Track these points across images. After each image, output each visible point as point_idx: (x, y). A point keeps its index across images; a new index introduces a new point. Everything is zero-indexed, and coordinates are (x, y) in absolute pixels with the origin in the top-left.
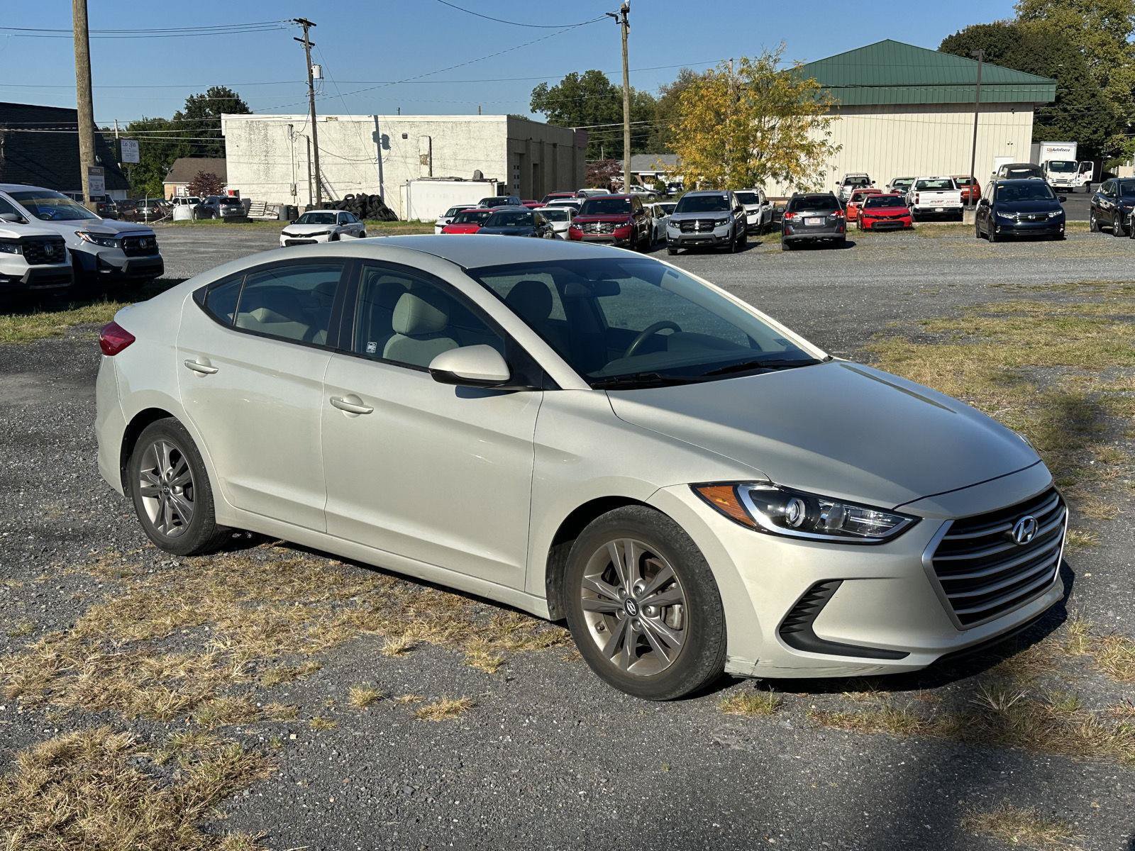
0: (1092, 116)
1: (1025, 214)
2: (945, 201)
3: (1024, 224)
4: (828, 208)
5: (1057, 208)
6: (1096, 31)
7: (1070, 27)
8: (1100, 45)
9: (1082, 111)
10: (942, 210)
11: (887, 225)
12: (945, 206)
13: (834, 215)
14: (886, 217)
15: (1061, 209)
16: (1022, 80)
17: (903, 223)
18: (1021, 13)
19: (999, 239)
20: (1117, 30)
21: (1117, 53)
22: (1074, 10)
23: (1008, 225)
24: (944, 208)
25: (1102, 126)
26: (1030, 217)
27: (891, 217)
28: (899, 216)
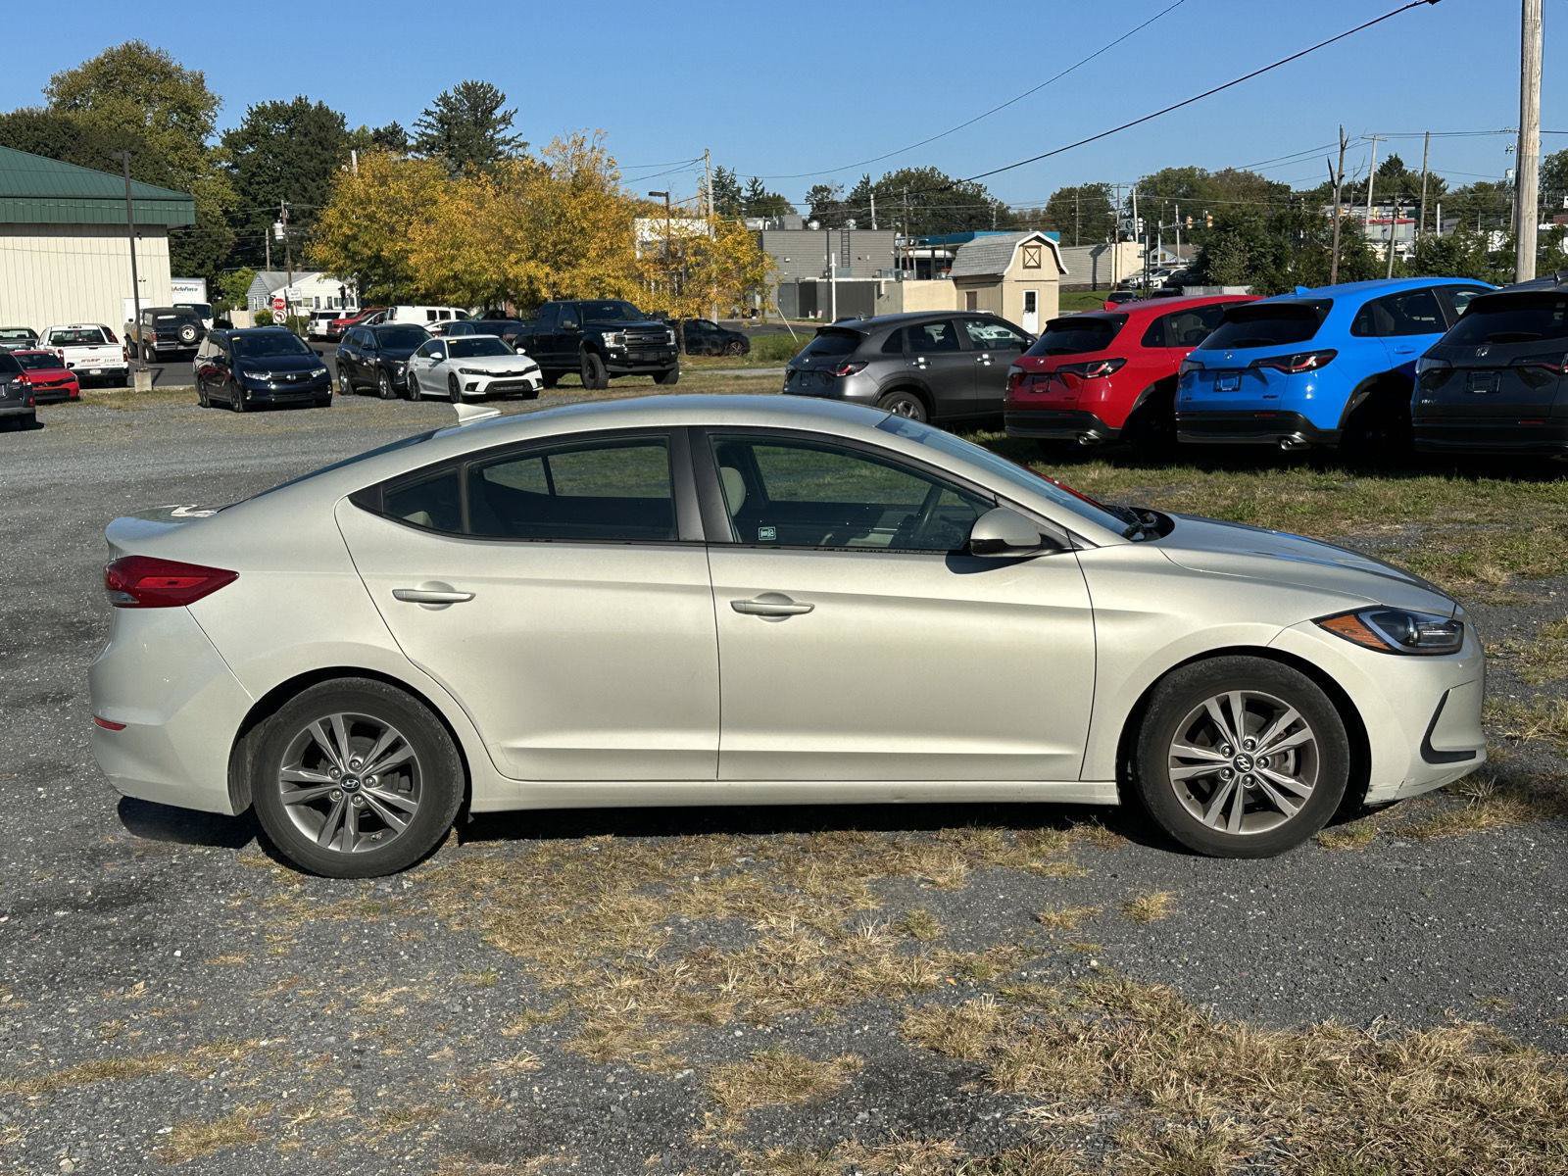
0: (194, 244)
1: (281, 374)
2: (102, 360)
3: (281, 387)
4: (6, 371)
5: (319, 366)
6: (164, 130)
7: (128, 122)
8: (172, 148)
9: (180, 238)
10: (99, 372)
11: (49, 394)
12: (103, 366)
13: (16, 381)
14: (41, 384)
15: (323, 366)
16: (147, 195)
17: (68, 390)
18: (54, 100)
19: (250, 407)
20: (191, 130)
21: (196, 160)
22: (129, 100)
23: (260, 389)
24: (103, 370)
25: (209, 258)
26: (289, 377)
27: (49, 383)
28: (61, 382)
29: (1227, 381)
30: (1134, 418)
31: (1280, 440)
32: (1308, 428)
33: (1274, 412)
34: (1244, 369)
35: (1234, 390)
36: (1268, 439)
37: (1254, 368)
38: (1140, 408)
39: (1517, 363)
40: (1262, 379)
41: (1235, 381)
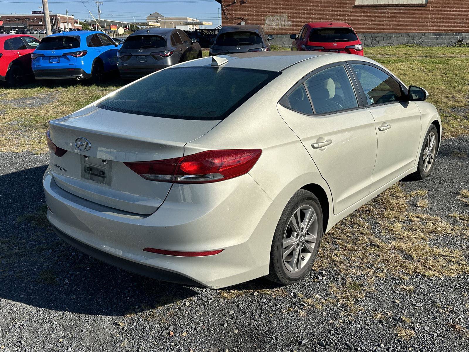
29: (54, 60)
30: (8, 73)
31: (76, 77)
32: (84, 73)
33: (74, 69)
34: (60, 56)
35: (57, 62)
36: (73, 77)
37: (64, 56)
38: (9, 70)
39: (152, 54)
40: (68, 59)
41: (57, 60)
